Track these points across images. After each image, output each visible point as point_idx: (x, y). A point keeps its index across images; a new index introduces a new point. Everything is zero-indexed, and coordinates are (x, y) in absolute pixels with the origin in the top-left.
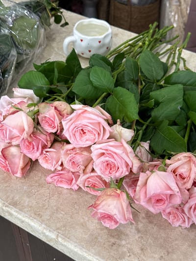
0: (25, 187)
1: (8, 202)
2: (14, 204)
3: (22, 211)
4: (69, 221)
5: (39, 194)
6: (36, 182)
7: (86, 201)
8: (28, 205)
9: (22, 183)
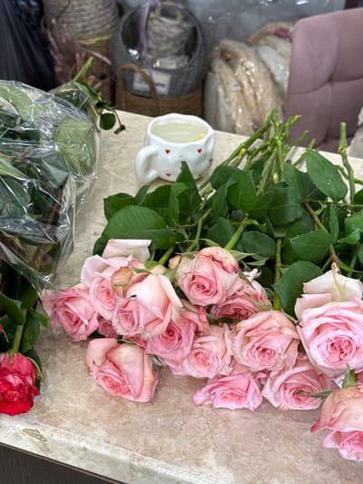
0: (159, 420)
1: (140, 451)
2: (153, 453)
3: (172, 463)
4: (264, 467)
5: (190, 427)
6: (175, 406)
7: (278, 427)
8: (178, 451)
9: (150, 412)
